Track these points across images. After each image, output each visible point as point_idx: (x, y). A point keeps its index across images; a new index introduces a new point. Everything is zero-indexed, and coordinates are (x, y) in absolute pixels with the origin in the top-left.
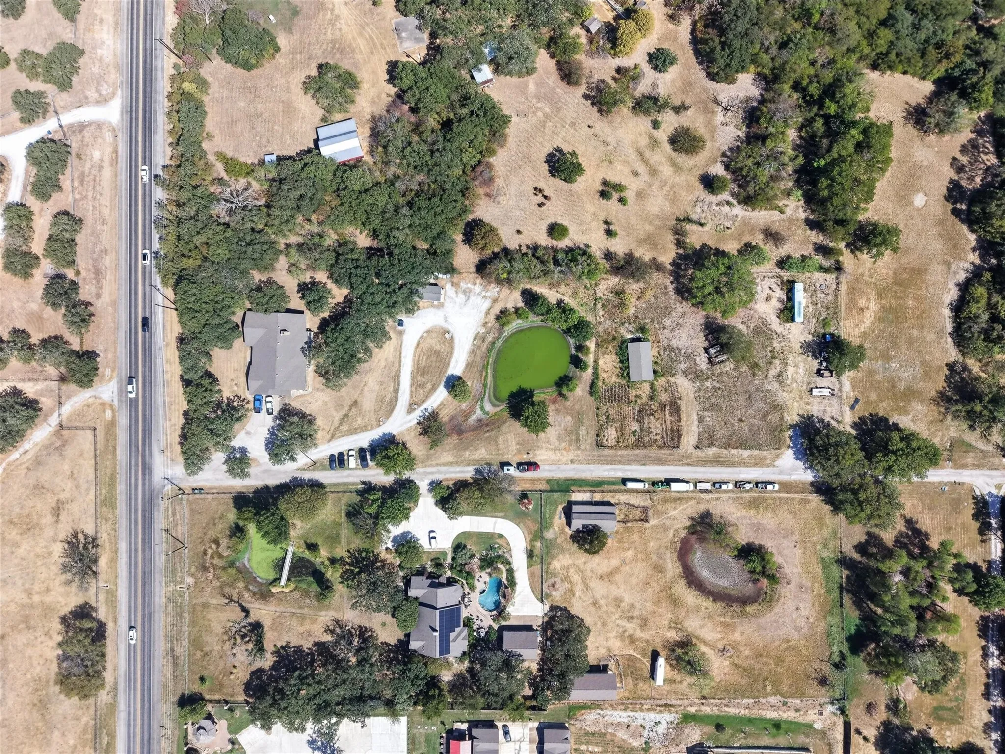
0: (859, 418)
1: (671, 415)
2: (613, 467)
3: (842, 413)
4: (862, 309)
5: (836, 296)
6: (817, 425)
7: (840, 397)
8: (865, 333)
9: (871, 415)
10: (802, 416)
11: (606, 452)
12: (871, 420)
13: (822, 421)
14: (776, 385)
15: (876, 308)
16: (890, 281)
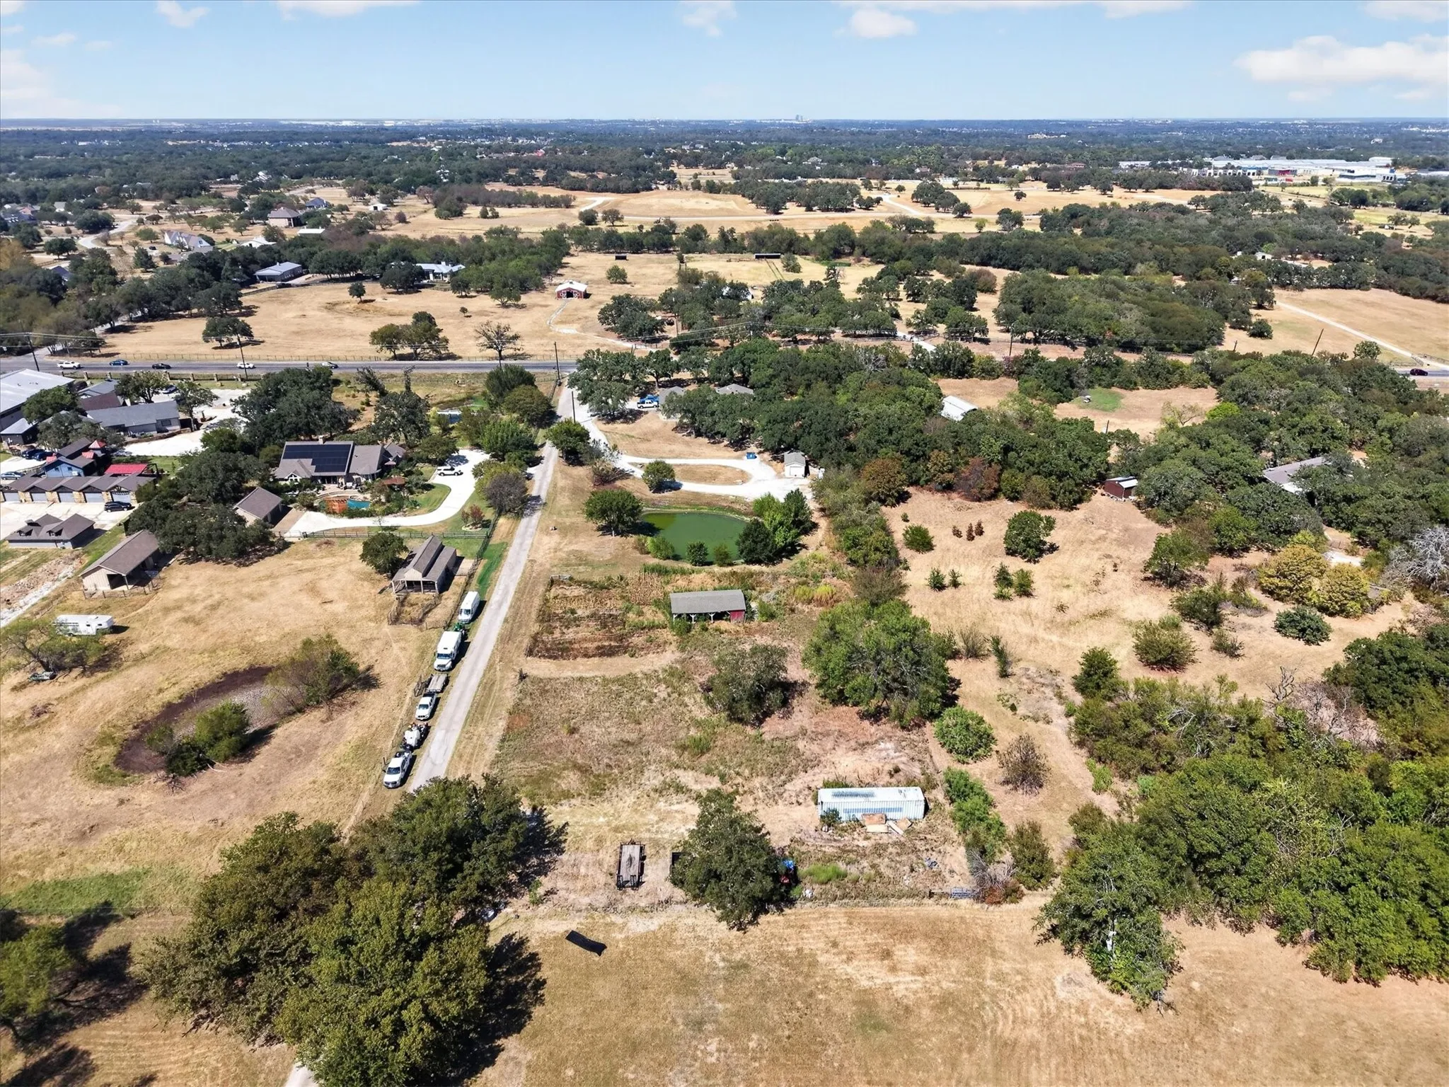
0: (534, 956)
1: (598, 648)
2: (510, 599)
3: (568, 909)
4: (887, 954)
5: (912, 894)
6: (534, 861)
7: (611, 907)
8: (814, 964)
9: (541, 984)
10: (561, 831)
11: (541, 589)
12: (521, 987)
13: (543, 869)
14: (657, 782)
15: (899, 991)
16: (1005, 1029)
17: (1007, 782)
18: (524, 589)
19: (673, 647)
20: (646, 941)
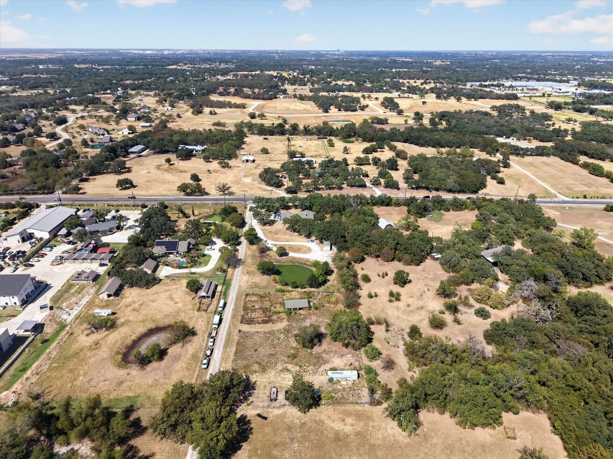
0: (249, 420)
1: (262, 320)
2: (234, 302)
3: (256, 407)
4: (344, 420)
5: (352, 403)
6: (247, 393)
7: (268, 406)
8: (324, 423)
9: (252, 429)
10: (255, 383)
11: (244, 297)
12: (246, 429)
13: (250, 395)
14: (281, 368)
15: (346, 430)
16: (373, 441)
17: (383, 368)
18: (238, 298)
19: (285, 320)
20: (278, 416)
